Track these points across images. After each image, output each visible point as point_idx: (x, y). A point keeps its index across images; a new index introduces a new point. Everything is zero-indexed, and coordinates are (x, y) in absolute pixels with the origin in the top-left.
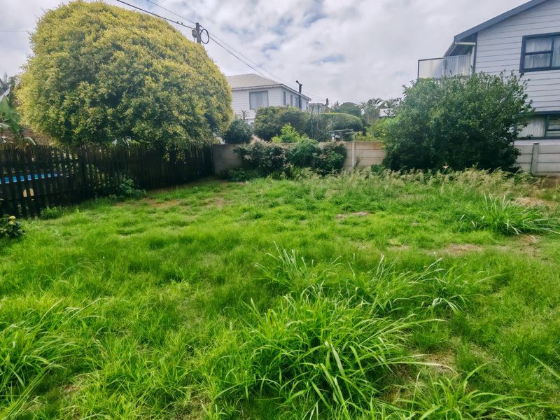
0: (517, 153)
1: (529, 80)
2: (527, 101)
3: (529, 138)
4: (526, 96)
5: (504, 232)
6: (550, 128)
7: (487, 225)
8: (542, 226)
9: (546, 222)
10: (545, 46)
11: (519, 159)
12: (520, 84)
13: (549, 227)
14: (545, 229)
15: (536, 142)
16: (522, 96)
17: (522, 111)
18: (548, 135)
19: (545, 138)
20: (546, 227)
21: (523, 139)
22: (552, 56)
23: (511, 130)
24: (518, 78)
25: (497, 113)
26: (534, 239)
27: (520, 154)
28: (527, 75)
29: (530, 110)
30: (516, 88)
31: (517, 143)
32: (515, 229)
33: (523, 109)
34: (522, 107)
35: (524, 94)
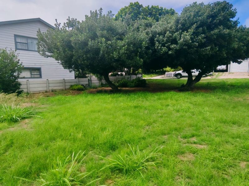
0: (20, 84)
1: (19, 53)
2: (20, 62)
3: (24, 78)
4: (19, 60)
5: (14, 121)
6: (33, 74)
7: (5, 120)
8: (30, 115)
9: (32, 112)
10: (24, 41)
11: (21, 87)
12: (16, 54)
13: (34, 114)
14: (32, 115)
15: (28, 79)
16: (17, 60)
17: (19, 66)
18: (32, 77)
19: (31, 78)
20: (32, 114)
21: (21, 78)
22: (28, 45)
23: (15, 74)
24: (14, 51)
25: (6, 67)
26: (27, 120)
27: (21, 85)
28: (18, 51)
29: (22, 66)
30: (14, 56)
31: (19, 80)
32: (18, 118)
33: (19, 65)
34: (18, 64)
35: (18, 59)
